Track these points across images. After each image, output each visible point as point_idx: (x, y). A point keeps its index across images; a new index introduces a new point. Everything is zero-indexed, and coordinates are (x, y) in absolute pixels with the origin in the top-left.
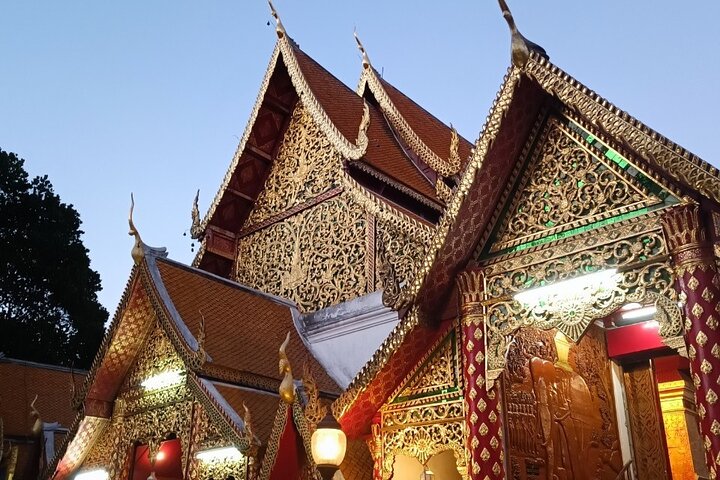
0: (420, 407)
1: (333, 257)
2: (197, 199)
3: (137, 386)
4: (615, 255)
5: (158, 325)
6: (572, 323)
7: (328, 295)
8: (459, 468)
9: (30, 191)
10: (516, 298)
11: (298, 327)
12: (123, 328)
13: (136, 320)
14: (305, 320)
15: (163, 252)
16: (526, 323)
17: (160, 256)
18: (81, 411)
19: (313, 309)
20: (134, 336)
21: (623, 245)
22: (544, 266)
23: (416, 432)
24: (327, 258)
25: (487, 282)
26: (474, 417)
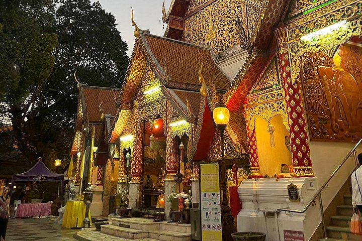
0: (264, 95)
1: (228, 24)
2: (164, 4)
3: (142, 94)
4: (346, 13)
5: (149, 66)
6: (328, 49)
7: (227, 43)
8: (284, 123)
9: (92, 9)
10: (302, 38)
11: (214, 60)
12: (134, 68)
13: (139, 64)
14: (217, 56)
15: (148, 31)
16: (307, 50)
17: (147, 34)
18: (119, 107)
19: (221, 50)
20: (139, 71)
21: (349, 8)
22: (313, 22)
23: (263, 106)
24: (225, 25)
25: (288, 32)
26: (288, 97)
